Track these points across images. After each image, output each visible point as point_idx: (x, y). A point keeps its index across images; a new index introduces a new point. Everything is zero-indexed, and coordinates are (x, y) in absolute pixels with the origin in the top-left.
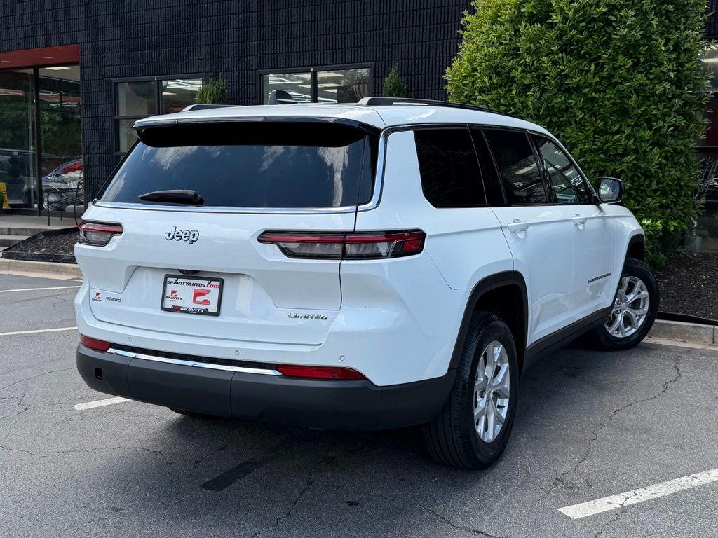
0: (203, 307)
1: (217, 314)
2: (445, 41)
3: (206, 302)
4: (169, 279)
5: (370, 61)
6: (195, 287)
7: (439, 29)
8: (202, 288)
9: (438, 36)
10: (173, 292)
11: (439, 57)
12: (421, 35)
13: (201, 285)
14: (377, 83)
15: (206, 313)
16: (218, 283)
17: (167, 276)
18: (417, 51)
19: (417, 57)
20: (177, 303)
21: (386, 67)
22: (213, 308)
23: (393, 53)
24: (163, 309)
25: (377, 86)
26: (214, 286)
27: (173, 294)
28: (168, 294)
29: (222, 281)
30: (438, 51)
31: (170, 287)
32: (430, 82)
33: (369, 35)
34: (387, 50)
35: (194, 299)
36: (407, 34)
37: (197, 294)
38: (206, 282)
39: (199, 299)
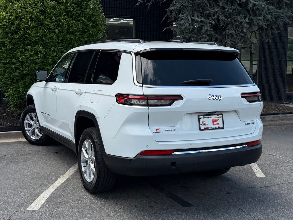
0: (217, 126)
1: (223, 128)
3: (218, 124)
4: (200, 117)
6: (213, 119)
8: (215, 118)
10: (203, 122)
13: (214, 117)
15: (219, 128)
16: (221, 116)
17: (199, 116)
20: (206, 126)
22: (221, 126)
24: (200, 130)
26: (220, 117)
27: (203, 123)
28: (201, 123)
29: (222, 115)
31: (201, 120)
35: (213, 123)
37: (214, 121)
38: (216, 116)
39: (215, 123)
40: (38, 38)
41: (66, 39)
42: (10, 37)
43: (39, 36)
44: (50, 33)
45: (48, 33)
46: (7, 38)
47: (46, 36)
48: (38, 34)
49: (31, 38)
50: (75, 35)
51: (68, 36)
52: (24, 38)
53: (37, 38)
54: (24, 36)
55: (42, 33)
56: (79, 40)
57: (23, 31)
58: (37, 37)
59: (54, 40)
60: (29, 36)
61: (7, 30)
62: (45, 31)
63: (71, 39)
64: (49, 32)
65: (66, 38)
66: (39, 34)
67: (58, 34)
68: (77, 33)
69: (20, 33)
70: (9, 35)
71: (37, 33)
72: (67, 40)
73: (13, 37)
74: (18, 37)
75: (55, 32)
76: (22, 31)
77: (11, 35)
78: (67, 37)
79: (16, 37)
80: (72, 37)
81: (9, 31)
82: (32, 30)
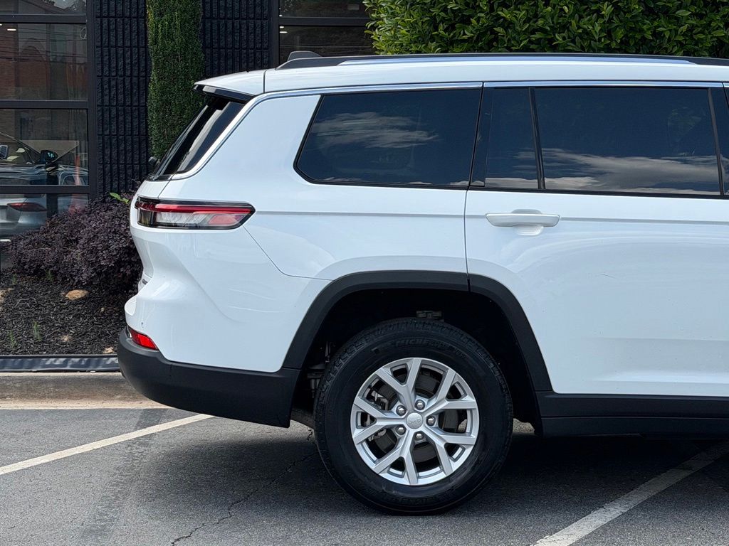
40: (538, 35)
41: (638, 36)
42: (442, 38)
43: (542, 30)
44: (581, 17)
45: (572, 16)
46: (432, 39)
47: (565, 27)
48: (537, 21)
49: (514, 39)
50: (676, 18)
51: (646, 25)
52: (489, 36)
53: (534, 37)
54: (490, 29)
55: (552, 19)
56: (692, 38)
57: (487, 14)
58: (533, 32)
59: (595, 41)
60: (506, 29)
61: (435, 11)
62: (562, 10)
63: (657, 35)
64: (576, 11)
65: (641, 31)
66: (540, 22)
67: (610, 19)
68: (683, 13)
69: (478, 20)
70: (441, 27)
71: (536, 16)
72: (644, 39)
73: (454, 36)
74: (469, 35)
75: (598, 11)
76: (482, 15)
77: (445, 30)
78: (645, 27)
79: (464, 34)
80: (661, 29)
81: (442, 14)
82: (519, 10)
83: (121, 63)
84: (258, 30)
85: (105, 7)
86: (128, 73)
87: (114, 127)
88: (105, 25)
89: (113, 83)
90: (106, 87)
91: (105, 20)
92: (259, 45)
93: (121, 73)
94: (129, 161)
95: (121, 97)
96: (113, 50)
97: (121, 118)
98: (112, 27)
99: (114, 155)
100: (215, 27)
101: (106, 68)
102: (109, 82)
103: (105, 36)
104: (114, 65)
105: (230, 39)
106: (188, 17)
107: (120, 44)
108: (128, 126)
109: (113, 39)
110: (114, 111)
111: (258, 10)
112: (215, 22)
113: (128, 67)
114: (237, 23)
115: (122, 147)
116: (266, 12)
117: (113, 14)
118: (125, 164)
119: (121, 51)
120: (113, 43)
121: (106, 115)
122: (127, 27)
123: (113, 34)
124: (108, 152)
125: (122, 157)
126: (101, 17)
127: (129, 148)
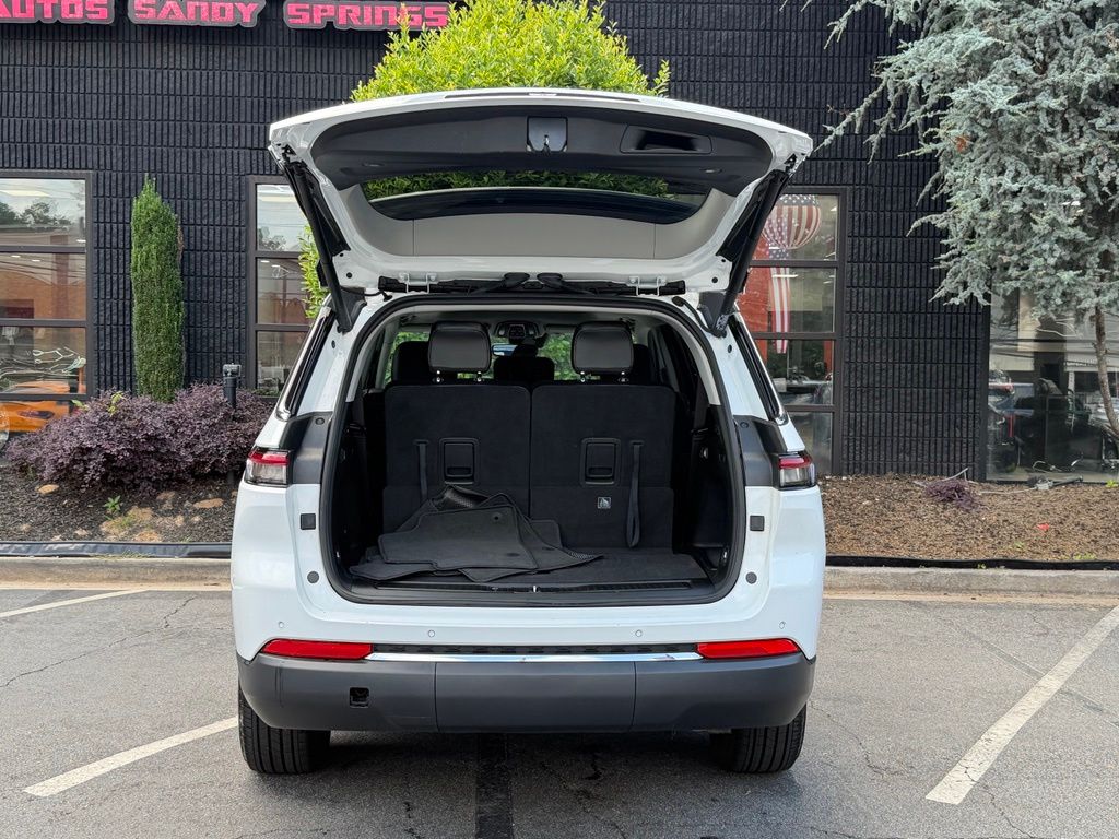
2: (229, 151)
5: (86, 169)
7: (217, 131)
9: (217, 140)
11: (220, 174)
12: (184, 136)
14: (102, 205)
18: (178, 161)
19: (178, 170)
21: (120, 182)
23: (133, 159)
25: (101, 210)
30: (217, 165)
32: (205, 213)
33: (83, 125)
34: (120, 154)
36: (159, 132)
83: (115, 288)
84: (237, 262)
85: (102, 240)
86: (121, 297)
87: (108, 344)
88: (102, 255)
89: (108, 305)
90: (102, 308)
91: (102, 251)
92: (237, 275)
93: (115, 296)
94: (121, 373)
95: (115, 317)
96: (108, 277)
97: (115, 336)
98: (108, 257)
99: (108, 368)
100: (198, 259)
101: (102, 292)
102: (105, 305)
103: (102, 265)
104: (108, 289)
105: (211, 269)
106: (164, 248)
107: (115, 271)
108: (121, 342)
109: (108, 267)
110: (108, 329)
111: (237, 244)
112: (199, 253)
113: (121, 292)
114: (218, 254)
115: (115, 361)
116: (243, 246)
117: (108, 245)
118: (118, 375)
119: (115, 278)
120: (108, 271)
121: (102, 333)
122: (121, 257)
123: (108, 262)
124: (102, 365)
125: (115, 370)
126: (98, 247)
127: (121, 361)
